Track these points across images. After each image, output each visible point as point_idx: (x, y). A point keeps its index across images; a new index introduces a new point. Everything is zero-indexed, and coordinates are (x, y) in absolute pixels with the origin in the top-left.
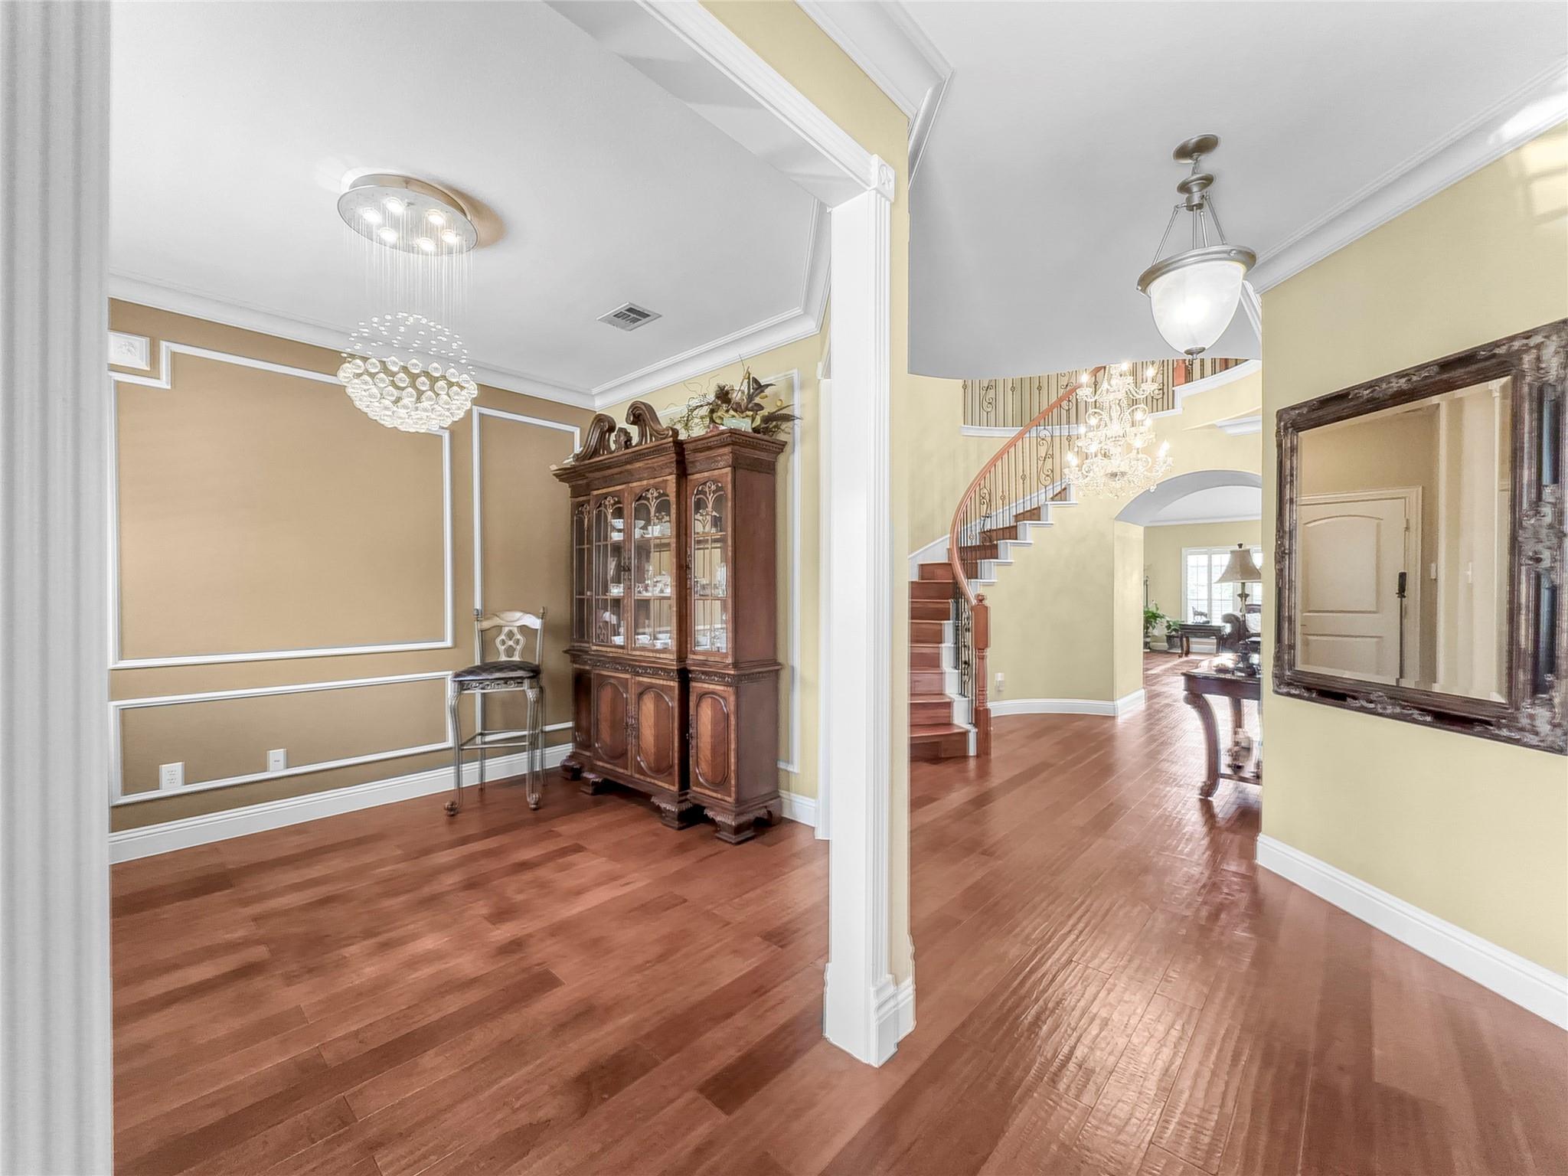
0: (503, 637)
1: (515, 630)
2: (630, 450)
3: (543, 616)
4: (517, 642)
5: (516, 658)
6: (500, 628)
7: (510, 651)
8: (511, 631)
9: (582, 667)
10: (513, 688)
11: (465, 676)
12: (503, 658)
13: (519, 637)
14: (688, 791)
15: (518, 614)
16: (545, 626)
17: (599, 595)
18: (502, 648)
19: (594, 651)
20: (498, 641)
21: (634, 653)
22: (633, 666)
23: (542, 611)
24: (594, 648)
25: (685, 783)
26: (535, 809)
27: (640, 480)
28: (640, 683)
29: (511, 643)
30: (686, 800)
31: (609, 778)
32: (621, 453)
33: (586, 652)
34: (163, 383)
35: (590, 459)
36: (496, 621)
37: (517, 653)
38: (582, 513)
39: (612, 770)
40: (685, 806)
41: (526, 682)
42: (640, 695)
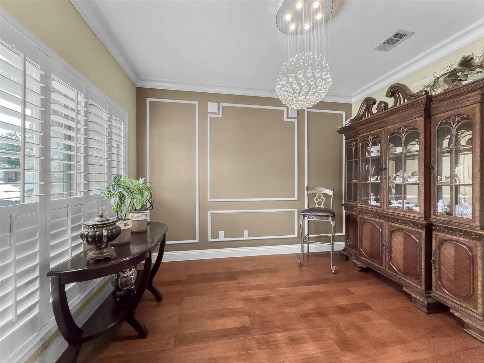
0: (316, 197)
1: (322, 195)
2: (386, 111)
3: (334, 190)
4: (322, 200)
5: (322, 206)
6: (315, 194)
7: (319, 203)
8: (319, 195)
9: (351, 212)
10: (324, 220)
11: (306, 213)
12: (317, 206)
13: (323, 197)
14: (431, 291)
15: (323, 189)
16: (334, 194)
17: (362, 182)
18: (316, 202)
19: (360, 207)
20: (315, 199)
21: (389, 211)
22: (387, 217)
23: (333, 188)
24: (360, 205)
25: (429, 287)
26: (335, 273)
27: (394, 124)
28: (392, 226)
29: (320, 200)
30: (431, 297)
31: (370, 267)
32: (382, 113)
33: (356, 207)
34: (220, 116)
35: (359, 120)
36: (314, 191)
37: (322, 204)
38: (351, 146)
39: (371, 263)
40: (430, 301)
41: (330, 218)
42: (392, 233)
